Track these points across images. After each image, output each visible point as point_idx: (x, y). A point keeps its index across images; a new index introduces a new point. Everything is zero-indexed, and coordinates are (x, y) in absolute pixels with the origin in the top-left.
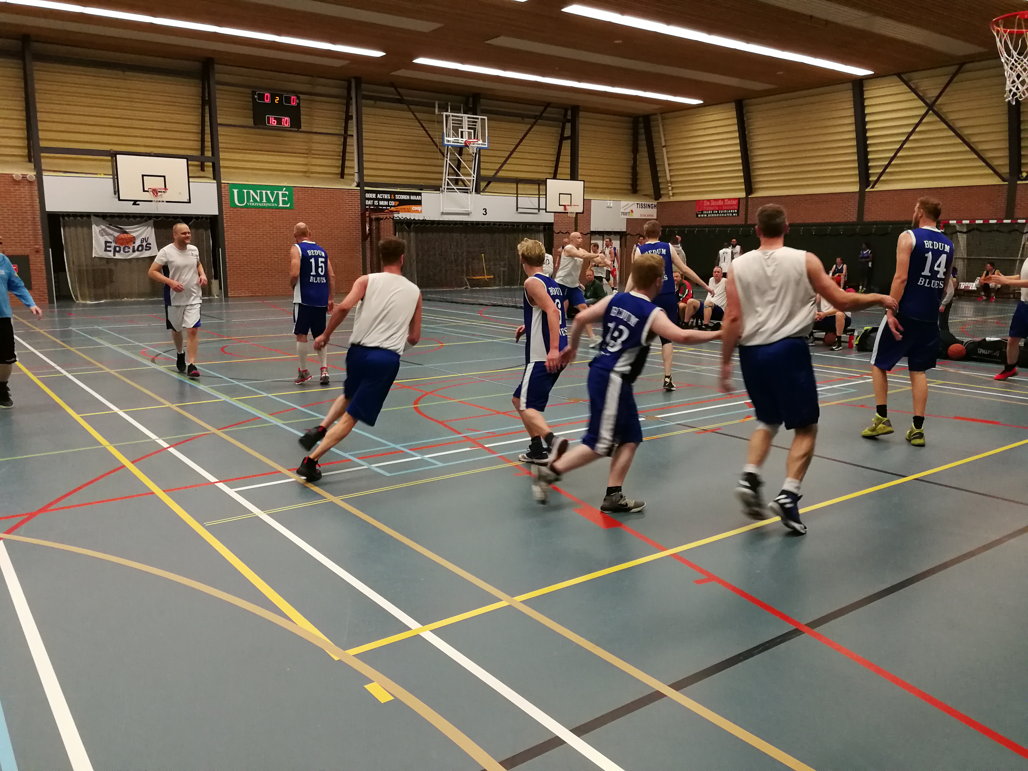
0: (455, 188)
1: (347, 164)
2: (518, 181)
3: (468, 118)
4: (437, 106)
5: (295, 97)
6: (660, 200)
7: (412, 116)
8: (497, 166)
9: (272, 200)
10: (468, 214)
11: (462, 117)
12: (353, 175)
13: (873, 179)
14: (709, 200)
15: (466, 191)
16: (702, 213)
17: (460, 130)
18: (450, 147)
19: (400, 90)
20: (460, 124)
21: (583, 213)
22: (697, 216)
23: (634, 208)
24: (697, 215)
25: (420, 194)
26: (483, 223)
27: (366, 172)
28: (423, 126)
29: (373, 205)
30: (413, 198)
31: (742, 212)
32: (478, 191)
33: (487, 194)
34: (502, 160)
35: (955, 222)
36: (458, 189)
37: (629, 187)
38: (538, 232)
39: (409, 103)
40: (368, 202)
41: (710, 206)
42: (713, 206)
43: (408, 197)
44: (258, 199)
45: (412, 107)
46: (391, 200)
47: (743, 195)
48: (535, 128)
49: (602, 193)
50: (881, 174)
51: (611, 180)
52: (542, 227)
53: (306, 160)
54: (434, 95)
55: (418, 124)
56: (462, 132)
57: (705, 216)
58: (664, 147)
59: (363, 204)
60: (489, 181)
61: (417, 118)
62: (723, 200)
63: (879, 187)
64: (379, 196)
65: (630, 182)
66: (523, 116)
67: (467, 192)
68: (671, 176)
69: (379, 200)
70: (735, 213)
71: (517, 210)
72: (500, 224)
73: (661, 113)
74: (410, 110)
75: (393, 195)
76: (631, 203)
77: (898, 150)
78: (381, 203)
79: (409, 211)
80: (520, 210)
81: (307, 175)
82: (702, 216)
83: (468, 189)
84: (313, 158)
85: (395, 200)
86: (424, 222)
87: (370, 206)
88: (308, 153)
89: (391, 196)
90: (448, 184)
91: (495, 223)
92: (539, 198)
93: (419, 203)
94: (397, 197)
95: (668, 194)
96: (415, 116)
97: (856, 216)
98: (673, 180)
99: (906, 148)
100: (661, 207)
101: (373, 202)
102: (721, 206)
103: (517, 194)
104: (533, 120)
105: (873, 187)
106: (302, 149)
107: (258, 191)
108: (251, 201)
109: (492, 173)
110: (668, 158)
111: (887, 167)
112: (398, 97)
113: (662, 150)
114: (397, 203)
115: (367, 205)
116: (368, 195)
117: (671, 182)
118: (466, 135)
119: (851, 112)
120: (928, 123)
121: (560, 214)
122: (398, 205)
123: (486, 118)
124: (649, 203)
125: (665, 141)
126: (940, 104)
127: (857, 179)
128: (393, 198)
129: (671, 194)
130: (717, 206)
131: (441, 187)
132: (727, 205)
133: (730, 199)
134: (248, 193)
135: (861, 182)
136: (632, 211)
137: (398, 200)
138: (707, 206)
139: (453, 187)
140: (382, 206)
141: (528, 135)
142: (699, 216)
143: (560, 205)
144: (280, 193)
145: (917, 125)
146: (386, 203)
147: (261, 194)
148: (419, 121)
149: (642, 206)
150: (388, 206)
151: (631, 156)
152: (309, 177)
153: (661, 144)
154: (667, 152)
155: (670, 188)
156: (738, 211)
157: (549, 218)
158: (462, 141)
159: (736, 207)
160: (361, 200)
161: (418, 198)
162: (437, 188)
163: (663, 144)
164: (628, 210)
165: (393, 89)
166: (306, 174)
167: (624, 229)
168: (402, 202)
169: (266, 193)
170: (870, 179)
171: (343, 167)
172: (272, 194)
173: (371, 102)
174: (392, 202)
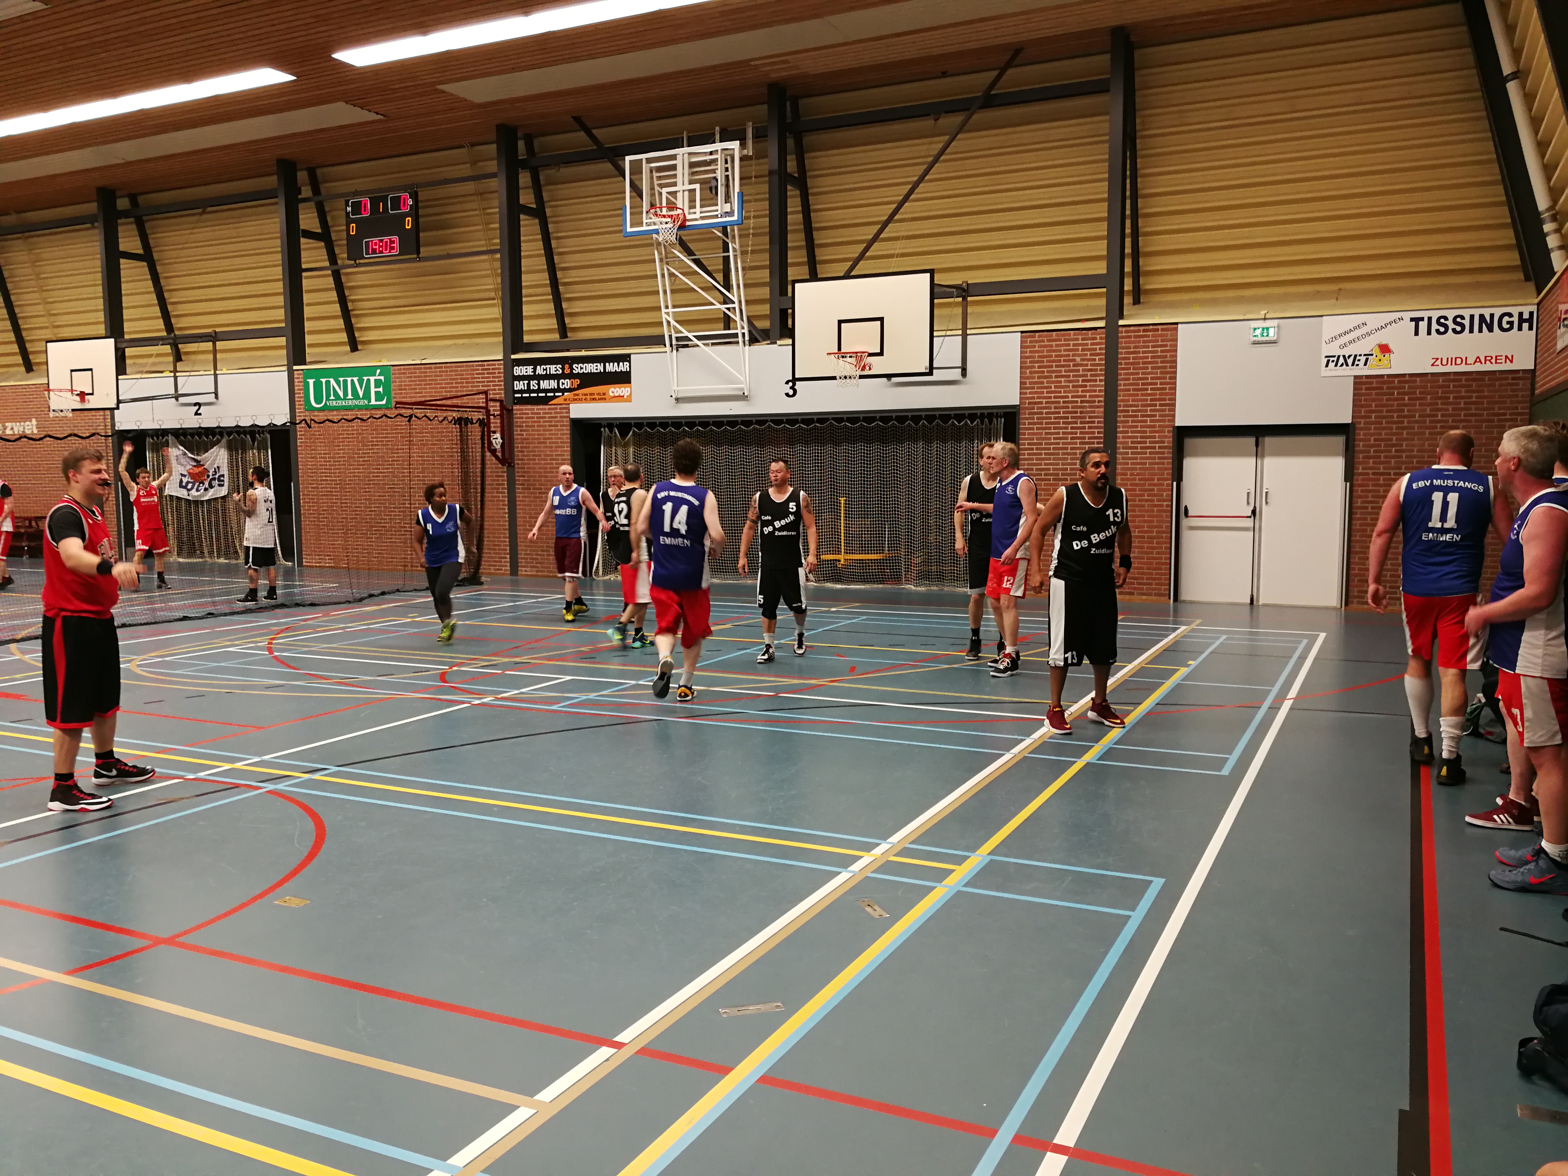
3: (691, 154)
9: (361, 394)
23: (1399, 334)
25: (626, 358)
29: (528, 390)
30: (611, 367)
40: (519, 385)
43: (601, 368)
44: (342, 394)
46: (564, 376)
58: (1509, 79)
59: (509, 390)
64: (540, 370)
66: (943, 112)
69: (540, 378)
75: (567, 366)
78: (545, 384)
79: (603, 398)
85: (571, 376)
87: (521, 392)
89: (563, 369)
93: (624, 378)
94: (577, 369)
101: (529, 385)
104: (964, 117)
107: (341, 379)
108: (332, 397)
112: (594, 147)
114: (577, 382)
115: (516, 392)
116: (519, 371)
118: (684, 201)
122: (580, 387)
124: (1487, 312)
128: (567, 371)
129: (1557, 264)
134: (327, 384)
137: (578, 376)
140: (546, 391)
146: (553, 384)
147: (346, 383)
149: (1446, 326)
150: (559, 390)
153: (1502, 70)
155: (1550, 241)
160: (505, 380)
161: (623, 367)
163: (1507, 69)
164: (1367, 345)
165: (583, 133)
167: (1347, 415)
168: (588, 380)
169: (352, 381)
172: (361, 382)
174: (565, 381)
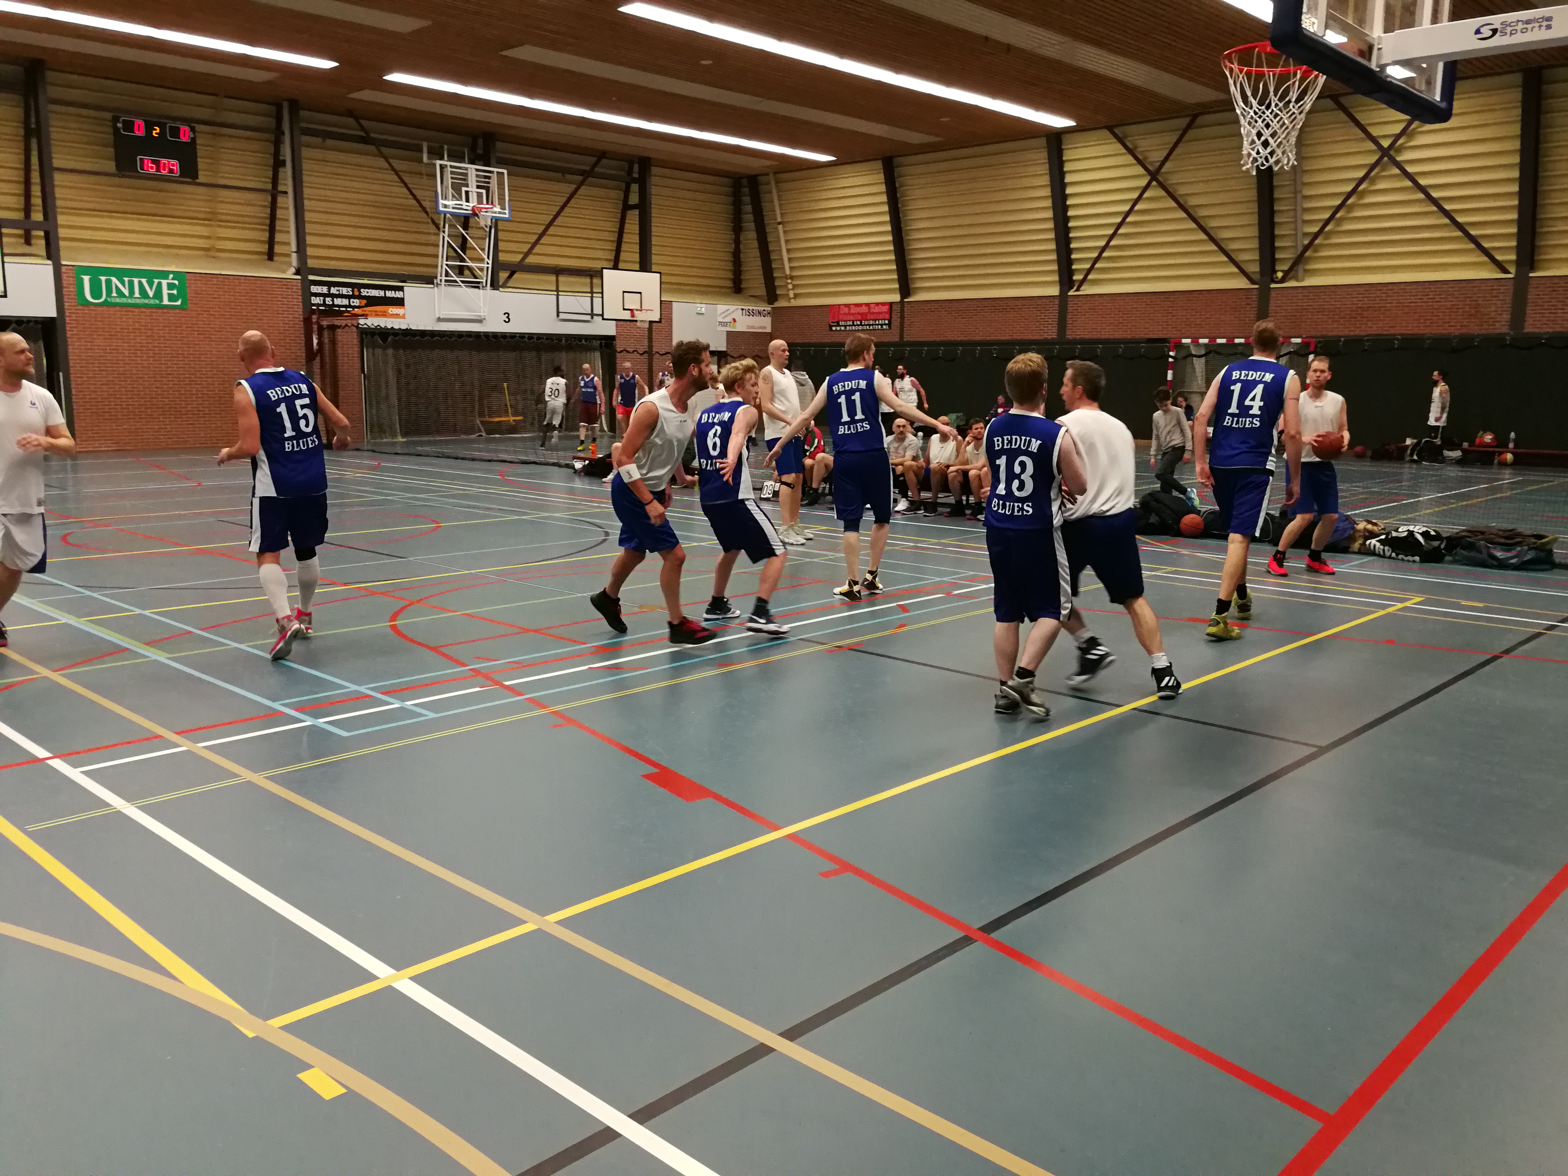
0: (458, 280)
1: (279, 237)
2: (558, 271)
3: (477, 170)
4: (425, 150)
5: (187, 128)
6: (777, 304)
7: (386, 165)
8: (525, 248)
9: (151, 294)
10: (480, 321)
11: (466, 169)
12: (289, 256)
13: (1078, 277)
14: (847, 306)
15: (476, 285)
16: (838, 325)
17: (464, 189)
18: (448, 215)
19: (363, 122)
20: (465, 180)
21: (660, 322)
22: (831, 330)
23: (738, 315)
24: (831, 327)
25: (401, 289)
26: (504, 336)
27: (310, 251)
28: (403, 181)
29: (324, 304)
30: (390, 294)
31: (896, 322)
32: (495, 285)
33: (510, 290)
34: (533, 239)
35: (1188, 341)
36: (463, 282)
37: (729, 284)
38: (590, 349)
39: (379, 144)
40: (315, 300)
41: (849, 314)
42: (853, 314)
43: (381, 293)
44: (126, 292)
45: (384, 150)
46: (353, 296)
47: (896, 298)
48: (583, 190)
49: (690, 292)
50: (1089, 271)
51: (701, 272)
52: (596, 343)
53: (208, 229)
54: (421, 132)
55: (396, 178)
56: (467, 193)
57: (843, 328)
58: (779, 223)
59: (307, 303)
60: (513, 270)
61: (393, 169)
62: (867, 305)
63: (1087, 290)
64: (334, 290)
65: (730, 275)
66: (564, 171)
67: (478, 287)
68: (791, 268)
69: (333, 296)
70: (885, 324)
71: (558, 316)
72: (531, 336)
73: (775, 173)
74: (382, 155)
75: (356, 290)
76: (732, 308)
77: (1112, 237)
78: (338, 301)
79: (384, 315)
80: (562, 316)
81: (211, 253)
82: (838, 328)
83: (479, 283)
84: (220, 226)
85: (360, 297)
86: (408, 332)
87: (318, 305)
88: (212, 218)
89: (353, 291)
90: (447, 274)
91: (522, 336)
92: (592, 298)
93: (400, 302)
94: (365, 292)
95: (788, 295)
96: (390, 164)
97: (1055, 330)
98: (794, 274)
99: (1121, 235)
100: (777, 315)
101: (324, 301)
102: (866, 314)
103: (557, 290)
104: (580, 178)
105: (1078, 290)
106: (201, 212)
107: (126, 279)
108: (114, 294)
109: (518, 258)
110: (787, 241)
111: (1096, 260)
112: (362, 134)
113: (777, 229)
114: (364, 302)
115: (314, 305)
116: (314, 289)
117: (792, 278)
118: (473, 197)
119: (1046, 180)
120: (1150, 199)
121: (624, 323)
122: (366, 305)
123: (505, 171)
124: (760, 308)
125: (782, 214)
126: (1166, 173)
127: (1056, 278)
128: (356, 293)
129: (791, 295)
130: (859, 314)
131: (436, 278)
132: (873, 313)
133: (877, 304)
134: (109, 283)
135: (1061, 283)
136: (734, 320)
137: (365, 297)
138: (845, 314)
139: (455, 278)
140: (339, 306)
141: (573, 201)
142: (834, 328)
143: (624, 309)
144: (164, 283)
145: (1136, 202)
146: (345, 302)
147: (131, 283)
148: (397, 173)
149: (751, 313)
150: (350, 306)
151: (730, 236)
152: (214, 257)
153: (776, 219)
154: (785, 232)
155: (790, 286)
156: (890, 321)
157: (609, 329)
158: (468, 207)
159: (887, 316)
160: (303, 295)
161: (399, 294)
162: (429, 280)
163: (779, 220)
164: (729, 319)
165: (351, 121)
166: (209, 252)
167: (723, 348)
168: (373, 301)
169: (140, 283)
170: (1075, 278)
171: (271, 242)
172: (151, 284)
173: (319, 140)
174: (355, 300)
